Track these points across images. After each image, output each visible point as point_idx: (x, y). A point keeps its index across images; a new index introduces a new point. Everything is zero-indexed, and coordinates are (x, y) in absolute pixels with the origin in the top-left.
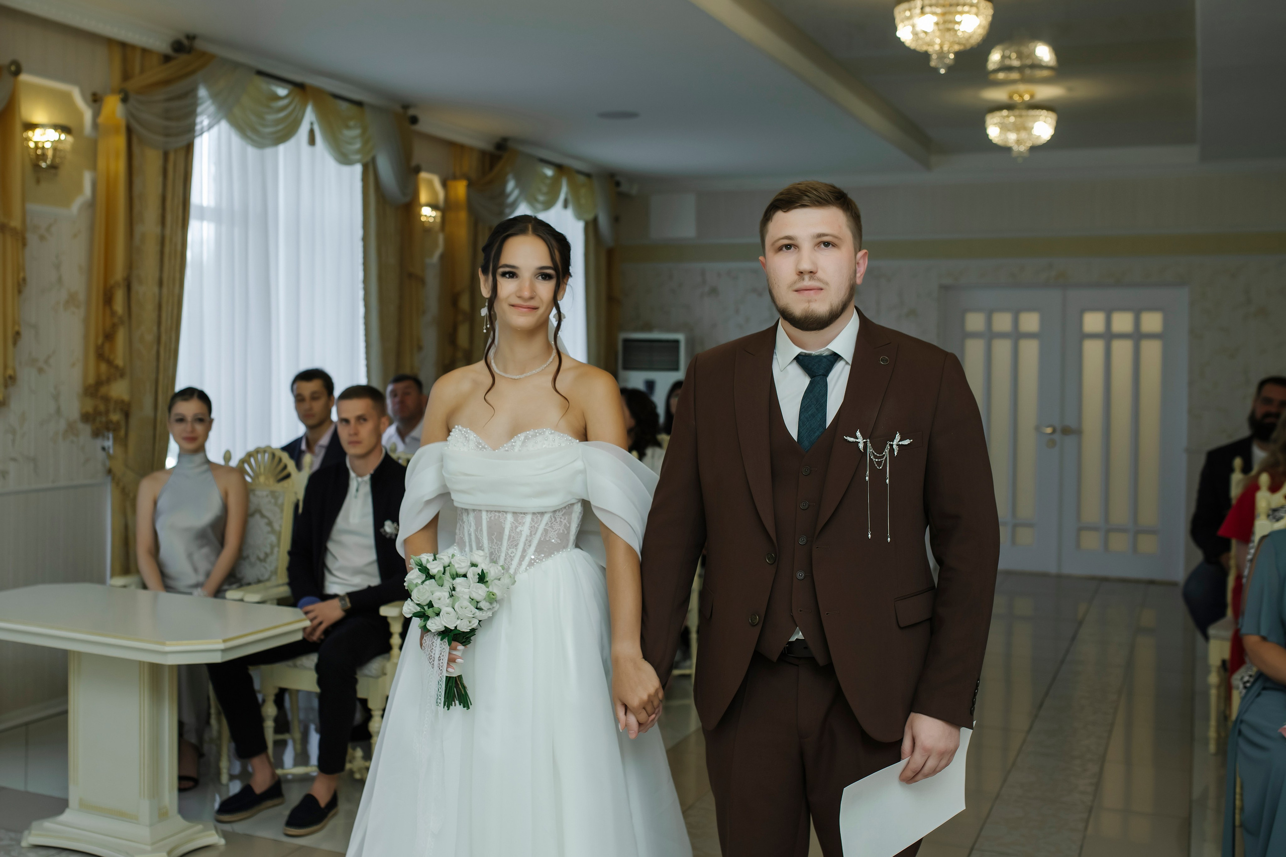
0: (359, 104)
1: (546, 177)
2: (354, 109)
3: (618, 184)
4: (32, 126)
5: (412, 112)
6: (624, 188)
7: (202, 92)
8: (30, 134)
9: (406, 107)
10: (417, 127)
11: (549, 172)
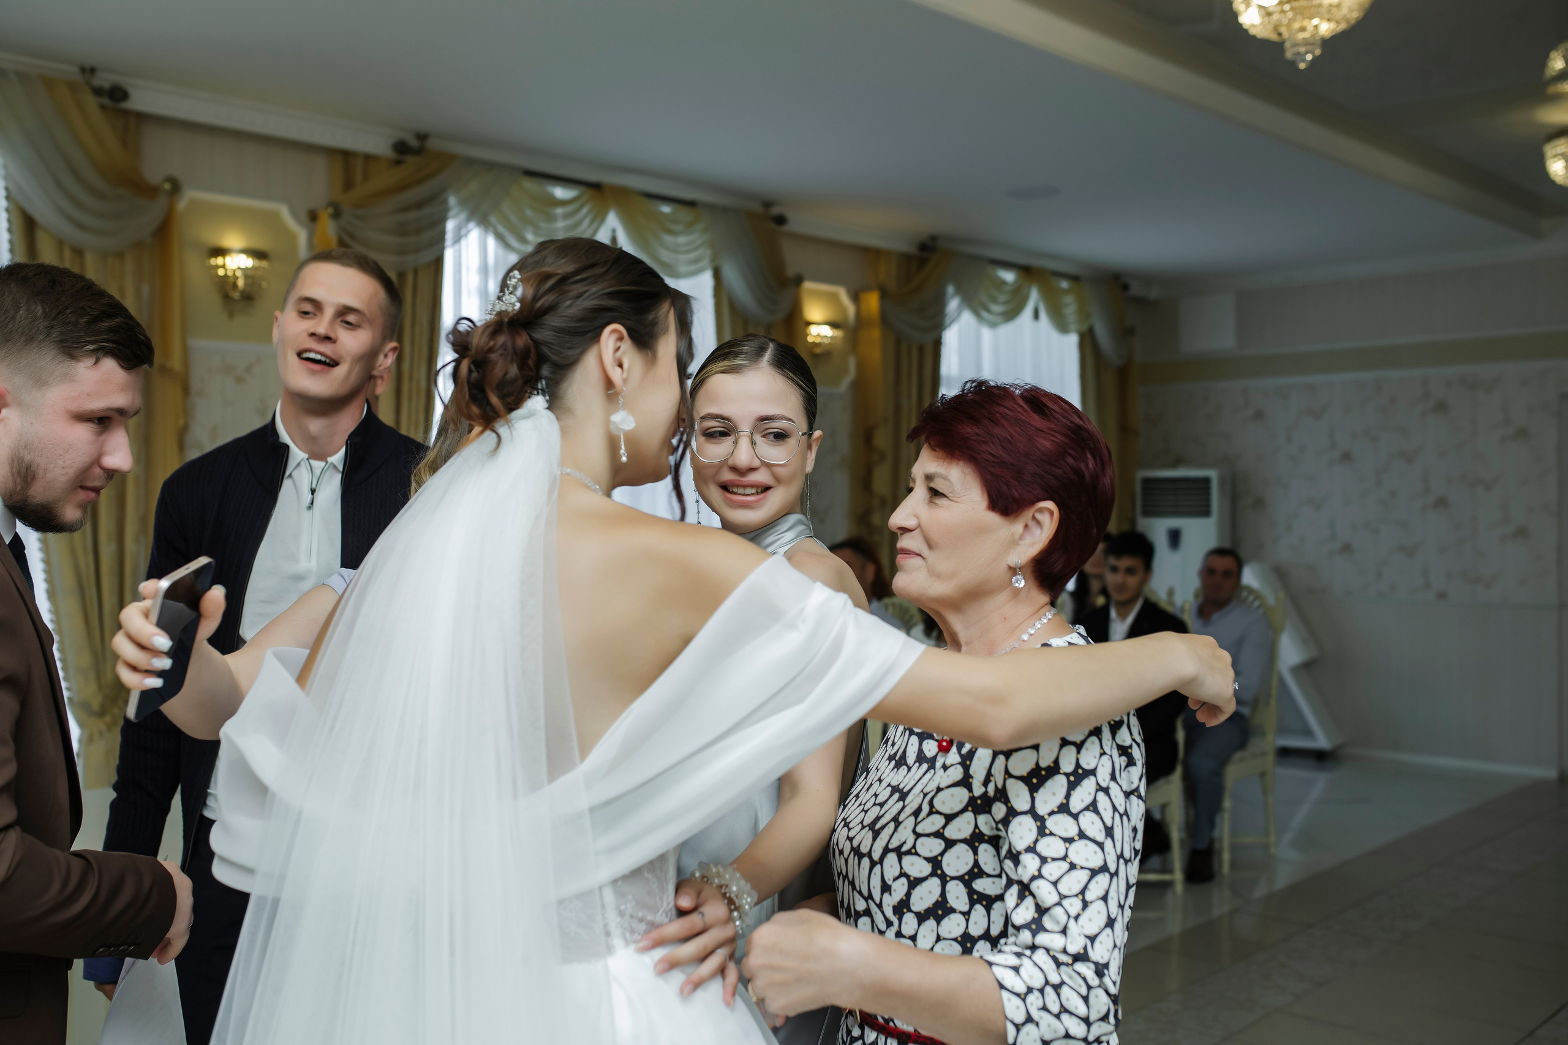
0: (691, 204)
1: (1004, 283)
2: (684, 214)
3: (1125, 287)
4: (221, 252)
5: (776, 211)
6: (1135, 290)
7: (452, 201)
8: (219, 261)
9: (768, 205)
10: (787, 228)
11: (1009, 276)
